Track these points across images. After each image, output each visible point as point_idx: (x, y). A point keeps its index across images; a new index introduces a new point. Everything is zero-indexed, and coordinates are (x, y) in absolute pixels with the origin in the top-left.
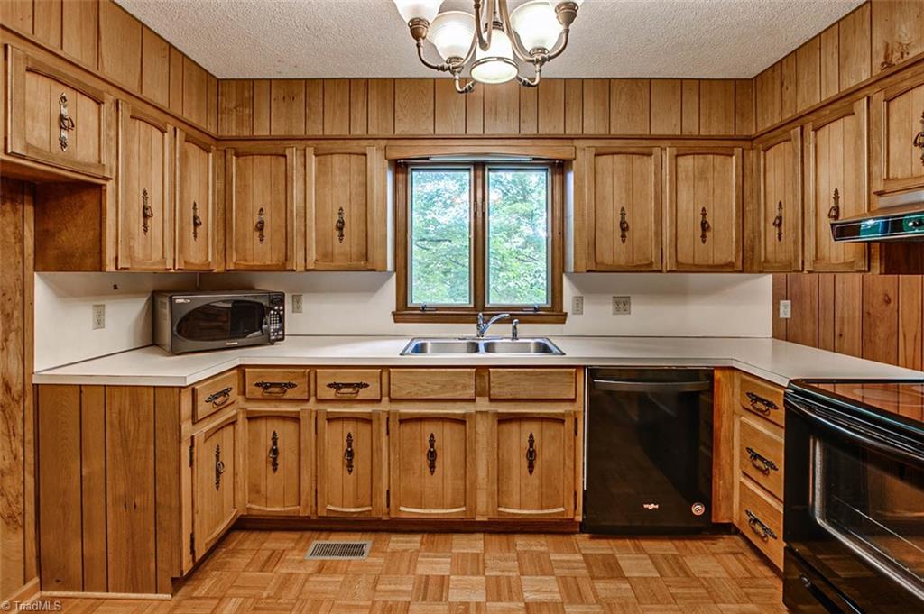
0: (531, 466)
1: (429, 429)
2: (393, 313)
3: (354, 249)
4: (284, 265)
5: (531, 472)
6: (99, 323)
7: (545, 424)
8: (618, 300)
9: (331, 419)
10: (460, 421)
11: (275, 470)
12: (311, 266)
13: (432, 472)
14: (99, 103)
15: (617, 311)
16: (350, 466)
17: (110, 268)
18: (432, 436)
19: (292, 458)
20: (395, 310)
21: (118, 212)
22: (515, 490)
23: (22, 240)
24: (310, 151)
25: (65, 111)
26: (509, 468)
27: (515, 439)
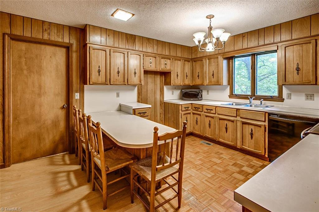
0: (252, 137)
1: (226, 122)
2: (229, 96)
3: (216, 80)
4: (202, 84)
5: (252, 139)
6: (173, 94)
7: (256, 127)
8: (308, 95)
9: (206, 116)
10: (233, 121)
11: (197, 125)
12: (207, 84)
13: (227, 133)
14: (170, 60)
15: (307, 99)
16: (210, 127)
17: (172, 85)
18: (226, 124)
19: (200, 123)
20: (229, 95)
21: (173, 76)
22: (247, 143)
23: (163, 81)
24: (207, 59)
25: (166, 63)
26: (246, 136)
27: (247, 129)
